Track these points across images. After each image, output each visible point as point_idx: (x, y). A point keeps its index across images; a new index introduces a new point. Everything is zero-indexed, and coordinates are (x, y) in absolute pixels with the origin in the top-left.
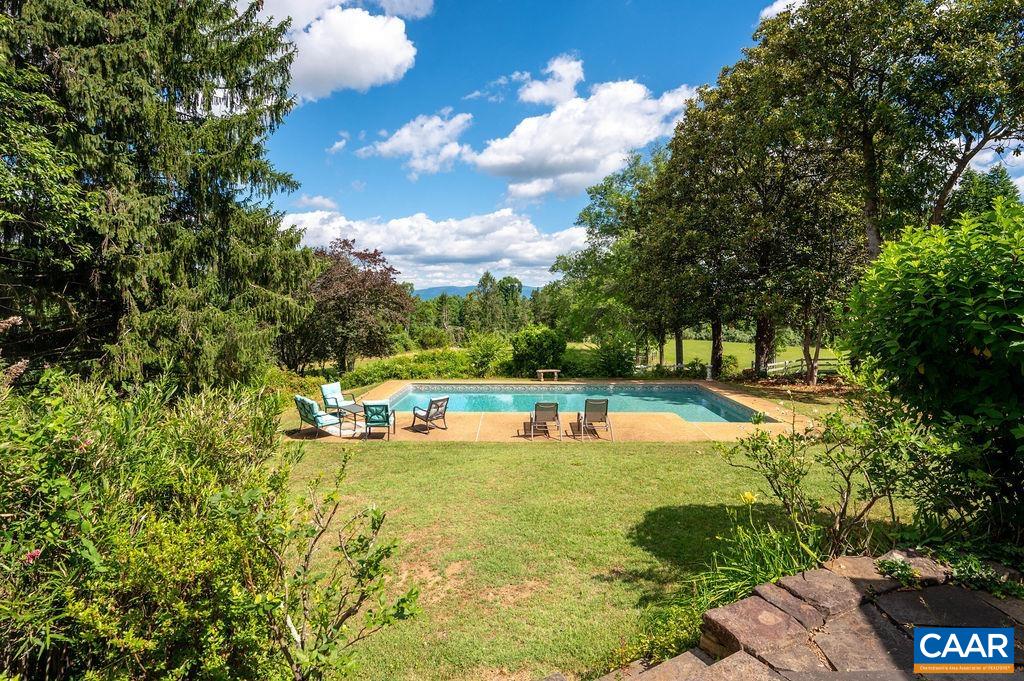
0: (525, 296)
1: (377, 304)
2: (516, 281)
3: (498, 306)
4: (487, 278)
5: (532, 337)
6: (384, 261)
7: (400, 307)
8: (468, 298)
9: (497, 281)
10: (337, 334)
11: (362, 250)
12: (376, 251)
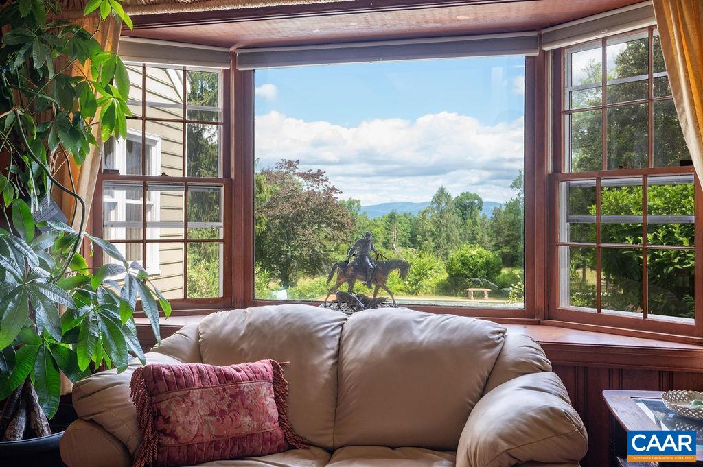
0: (486, 214)
1: (320, 224)
2: (476, 197)
3: (453, 225)
4: (442, 194)
5: (466, 257)
6: (326, 181)
7: (341, 227)
8: (420, 216)
9: (454, 197)
10: (281, 252)
11: (305, 171)
12: (319, 171)
